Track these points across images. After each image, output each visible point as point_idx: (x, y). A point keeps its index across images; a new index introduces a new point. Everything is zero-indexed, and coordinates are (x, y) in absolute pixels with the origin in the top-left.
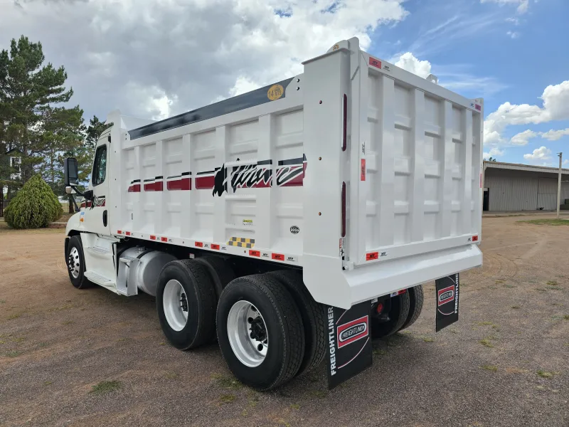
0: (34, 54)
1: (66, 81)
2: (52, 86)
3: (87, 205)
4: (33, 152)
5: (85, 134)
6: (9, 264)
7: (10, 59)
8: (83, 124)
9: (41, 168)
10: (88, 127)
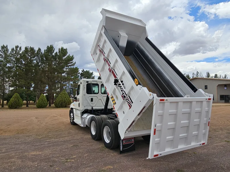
0: (65, 52)
1: (74, 59)
2: (70, 61)
3: (75, 101)
4: (63, 83)
5: (79, 75)
6: (55, 118)
7: (58, 54)
8: (79, 72)
9: (65, 88)
10: (81, 73)
